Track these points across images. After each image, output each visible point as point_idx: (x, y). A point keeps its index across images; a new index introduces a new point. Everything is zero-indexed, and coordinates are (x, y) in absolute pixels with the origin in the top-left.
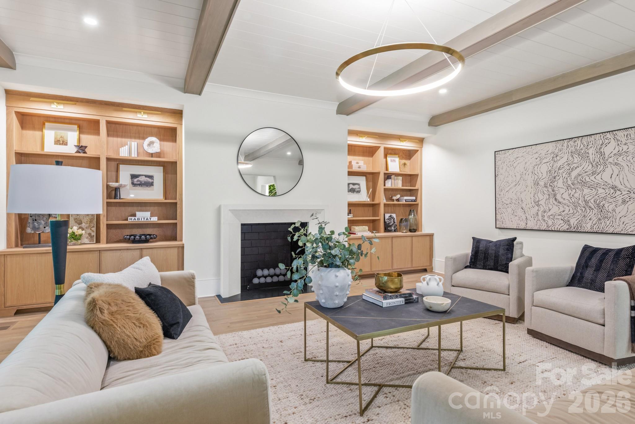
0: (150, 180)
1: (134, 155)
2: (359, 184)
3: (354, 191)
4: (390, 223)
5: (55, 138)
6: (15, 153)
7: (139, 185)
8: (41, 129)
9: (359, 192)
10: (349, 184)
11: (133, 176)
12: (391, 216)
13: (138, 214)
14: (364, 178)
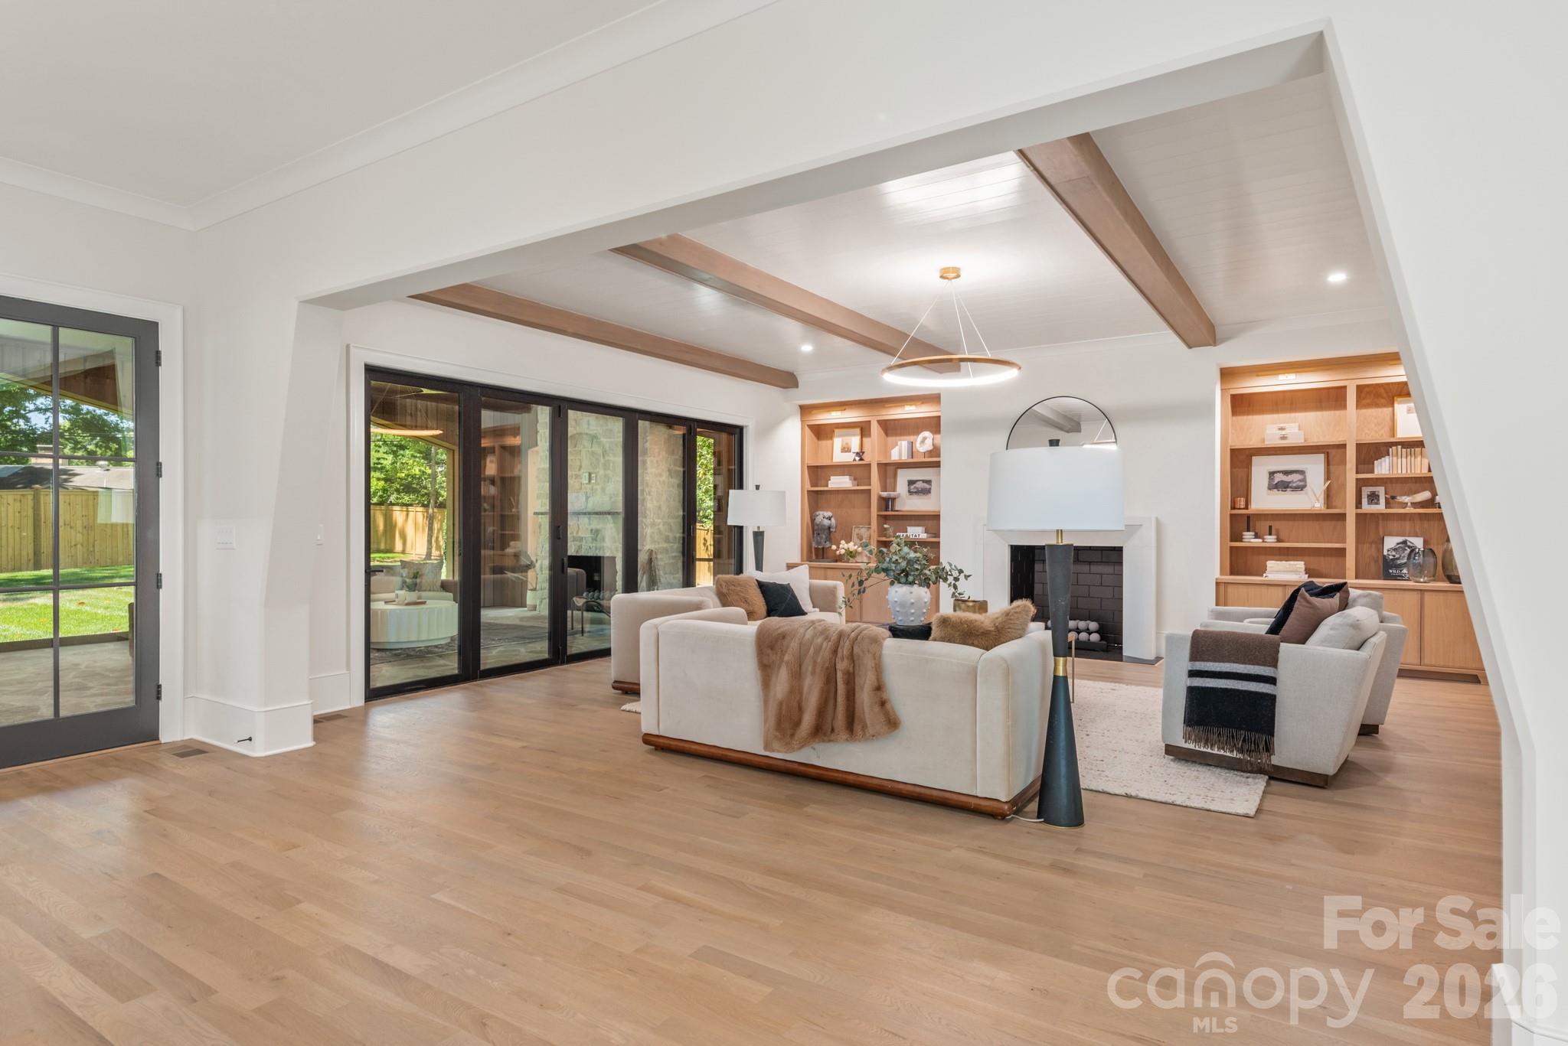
0: (926, 486)
1: (905, 458)
2: (1302, 472)
3: (1287, 487)
4: (1398, 559)
5: (842, 446)
6: (808, 467)
7: (916, 492)
8: (831, 438)
9: (1301, 488)
10: (1272, 474)
11: (911, 483)
12: (1405, 542)
13: (909, 528)
14: (1321, 458)
